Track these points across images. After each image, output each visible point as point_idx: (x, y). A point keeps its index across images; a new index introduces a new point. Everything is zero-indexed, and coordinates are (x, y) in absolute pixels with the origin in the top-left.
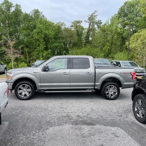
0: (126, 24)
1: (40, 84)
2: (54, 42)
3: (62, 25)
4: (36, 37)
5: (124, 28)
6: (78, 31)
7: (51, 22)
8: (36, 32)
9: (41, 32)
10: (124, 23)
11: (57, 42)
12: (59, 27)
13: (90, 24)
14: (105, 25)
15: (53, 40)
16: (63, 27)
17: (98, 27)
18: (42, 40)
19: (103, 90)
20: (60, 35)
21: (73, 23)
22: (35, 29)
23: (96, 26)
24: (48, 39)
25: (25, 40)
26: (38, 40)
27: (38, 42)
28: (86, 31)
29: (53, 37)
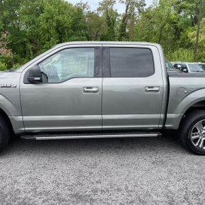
0: (183, 8)
1: (20, 118)
2: (72, 34)
3: (84, 7)
4: (44, 25)
5: (179, 13)
6: (108, 18)
7: (67, 3)
8: (44, 18)
9: (52, 18)
10: (180, 5)
11: (76, 35)
12: (80, 11)
13: (127, 7)
14: (150, 8)
15: (71, 31)
16: (85, 11)
17: (140, 11)
18: (53, 31)
19: (185, 131)
20: (80, 24)
21: (102, 4)
22: (43, 13)
23: (136, 10)
24: (63, 29)
25: (28, 30)
26: (47, 31)
27: (47, 35)
28: (121, 18)
29: (70, 26)
